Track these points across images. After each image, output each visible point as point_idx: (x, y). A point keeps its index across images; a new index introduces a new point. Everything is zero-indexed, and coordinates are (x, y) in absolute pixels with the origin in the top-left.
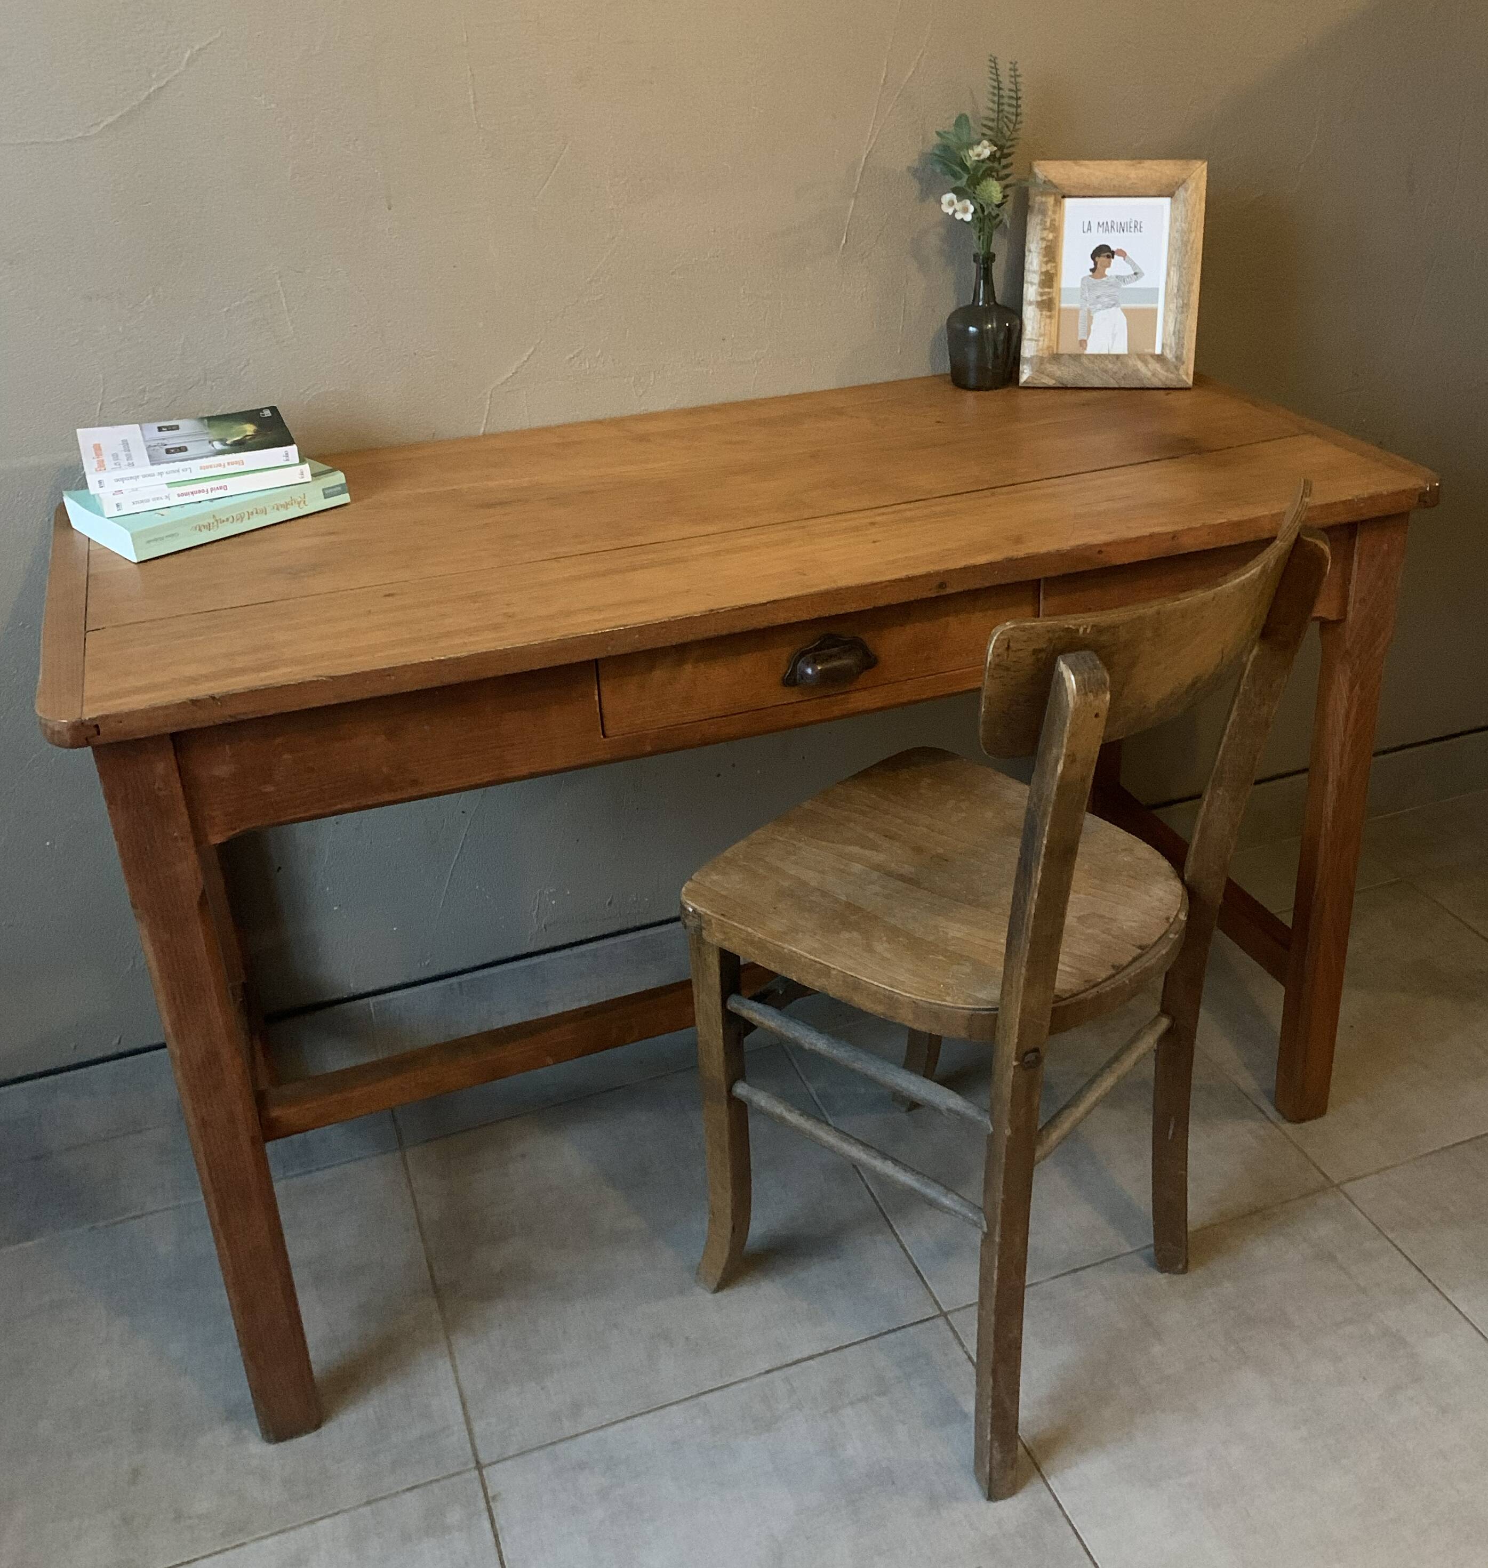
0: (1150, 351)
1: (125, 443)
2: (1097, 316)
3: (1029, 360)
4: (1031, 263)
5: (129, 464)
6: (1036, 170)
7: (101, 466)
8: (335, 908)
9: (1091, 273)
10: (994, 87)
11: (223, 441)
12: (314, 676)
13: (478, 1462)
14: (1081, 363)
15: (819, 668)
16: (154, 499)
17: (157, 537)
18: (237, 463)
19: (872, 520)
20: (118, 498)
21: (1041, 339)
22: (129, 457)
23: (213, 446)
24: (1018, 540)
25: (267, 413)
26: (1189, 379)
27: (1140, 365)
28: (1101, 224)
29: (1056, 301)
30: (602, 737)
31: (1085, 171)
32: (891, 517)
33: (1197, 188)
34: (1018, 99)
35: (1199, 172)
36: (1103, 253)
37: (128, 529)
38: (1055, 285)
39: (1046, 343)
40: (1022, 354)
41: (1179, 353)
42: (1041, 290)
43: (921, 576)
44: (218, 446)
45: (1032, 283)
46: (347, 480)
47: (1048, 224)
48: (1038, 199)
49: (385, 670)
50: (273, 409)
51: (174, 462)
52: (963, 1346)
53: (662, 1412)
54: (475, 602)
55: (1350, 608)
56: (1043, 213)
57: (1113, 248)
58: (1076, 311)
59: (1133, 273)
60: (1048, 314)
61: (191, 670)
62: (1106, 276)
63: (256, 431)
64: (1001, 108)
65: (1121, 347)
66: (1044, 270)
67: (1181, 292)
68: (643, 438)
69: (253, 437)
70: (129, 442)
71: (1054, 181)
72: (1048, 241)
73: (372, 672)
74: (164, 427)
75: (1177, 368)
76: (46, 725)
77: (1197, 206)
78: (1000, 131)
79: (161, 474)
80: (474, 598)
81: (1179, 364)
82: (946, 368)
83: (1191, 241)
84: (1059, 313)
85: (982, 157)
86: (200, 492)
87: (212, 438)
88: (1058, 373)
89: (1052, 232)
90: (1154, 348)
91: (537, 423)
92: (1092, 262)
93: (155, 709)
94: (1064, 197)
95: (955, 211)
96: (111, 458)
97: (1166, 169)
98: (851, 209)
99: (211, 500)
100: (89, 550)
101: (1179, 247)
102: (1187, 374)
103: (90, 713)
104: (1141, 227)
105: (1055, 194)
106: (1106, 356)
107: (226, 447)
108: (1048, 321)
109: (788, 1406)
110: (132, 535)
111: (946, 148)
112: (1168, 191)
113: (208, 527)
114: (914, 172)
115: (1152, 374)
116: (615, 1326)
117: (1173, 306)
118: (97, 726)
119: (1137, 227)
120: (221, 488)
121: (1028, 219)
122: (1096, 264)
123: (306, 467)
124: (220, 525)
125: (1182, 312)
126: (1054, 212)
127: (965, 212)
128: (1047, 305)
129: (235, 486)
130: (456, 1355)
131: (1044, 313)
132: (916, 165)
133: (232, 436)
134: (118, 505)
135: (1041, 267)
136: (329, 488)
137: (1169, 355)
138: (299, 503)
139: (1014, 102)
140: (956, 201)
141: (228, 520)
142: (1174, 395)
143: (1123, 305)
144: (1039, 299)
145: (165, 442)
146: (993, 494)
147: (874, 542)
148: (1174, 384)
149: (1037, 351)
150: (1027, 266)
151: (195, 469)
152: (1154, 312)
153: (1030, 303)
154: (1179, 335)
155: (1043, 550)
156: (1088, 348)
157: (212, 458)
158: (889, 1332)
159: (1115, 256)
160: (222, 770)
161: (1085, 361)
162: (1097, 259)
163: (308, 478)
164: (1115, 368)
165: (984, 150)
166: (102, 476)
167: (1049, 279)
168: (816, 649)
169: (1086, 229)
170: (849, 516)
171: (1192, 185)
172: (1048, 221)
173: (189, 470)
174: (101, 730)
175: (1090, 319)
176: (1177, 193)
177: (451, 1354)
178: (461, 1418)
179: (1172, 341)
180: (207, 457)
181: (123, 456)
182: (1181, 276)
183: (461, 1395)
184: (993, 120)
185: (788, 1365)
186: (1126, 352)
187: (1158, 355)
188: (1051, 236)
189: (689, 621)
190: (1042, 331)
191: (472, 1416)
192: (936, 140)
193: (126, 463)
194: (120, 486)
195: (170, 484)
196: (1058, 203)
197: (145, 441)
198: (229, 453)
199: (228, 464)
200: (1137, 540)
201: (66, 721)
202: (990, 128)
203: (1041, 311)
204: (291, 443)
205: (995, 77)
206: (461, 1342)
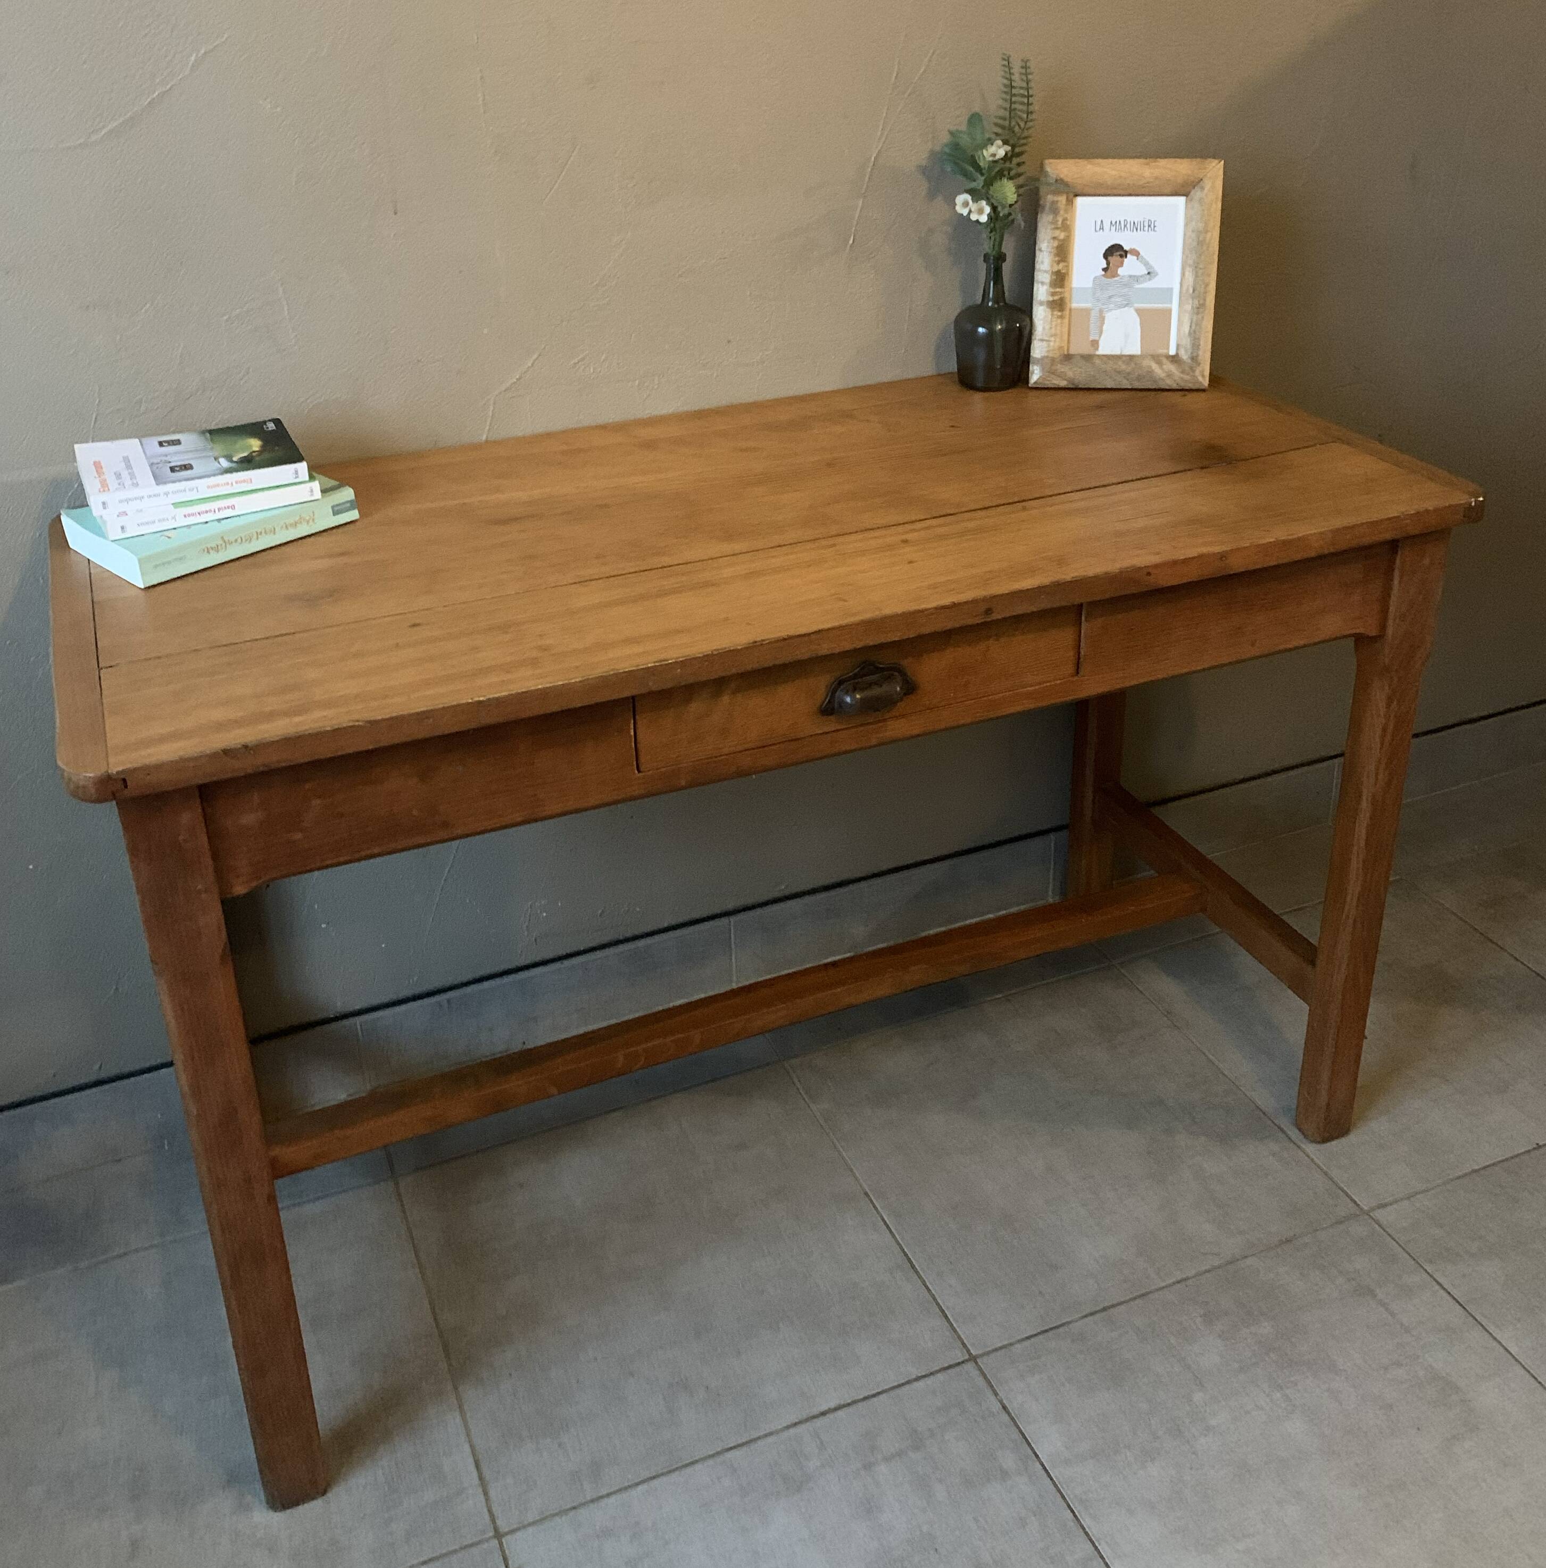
0: (1163, 351)
1: (126, 460)
2: (1110, 317)
3: (1038, 361)
4: (1042, 262)
5: (133, 484)
6: (1048, 169)
7: (104, 486)
8: (323, 926)
9: (1103, 273)
10: (1005, 86)
11: (229, 458)
12: (349, 721)
13: (496, 1529)
14: (1093, 364)
15: (858, 696)
16: (159, 521)
17: (165, 560)
18: (244, 481)
19: (904, 537)
20: (123, 520)
21: (1053, 339)
22: (132, 476)
23: (219, 462)
24: (1061, 561)
25: (271, 426)
26: (1205, 380)
27: (1155, 366)
28: (1113, 223)
29: (1067, 301)
30: (636, 772)
31: (1098, 169)
32: (923, 533)
33: (1213, 187)
34: (1028, 96)
35: (1214, 171)
36: (1115, 252)
37: (136, 555)
38: (1066, 283)
39: (1057, 344)
40: (1031, 354)
41: (1195, 354)
42: (1052, 290)
43: (966, 603)
44: (224, 463)
45: (1043, 283)
46: (356, 496)
47: (1060, 223)
48: (1050, 198)
49: (424, 712)
50: (277, 422)
51: (180, 481)
52: (996, 1394)
53: (689, 1470)
54: (507, 633)
55: (1390, 622)
56: (1055, 211)
57: (1126, 248)
58: (1087, 311)
59: (1147, 273)
60: (1059, 314)
61: (218, 714)
62: (1119, 275)
63: (262, 447)
64: (1013, 106)
65: (1134, 348)
66: (1056, 268)
67: (1197, 293)
68: (650, 445)
69: (260, 452)
70: (130, 458)
71: (1066, 179)
72: (1059, 240)
73: (411, 715)
74: (165, 442)
75: (1192, 369)
76: (70, 779)
77: (1214, 206)
78: (1011, 129)
79: (167, 494)
80: (504, 628)
81: (1194, 365)
82: (953, 366)
83: (1207, 241)
84: (1070, 315)
85: (998, 157)
86: (207, 512)
87: (216, 454)
88: (1070, 374)
89: (1064, 231)
90: (1168, 349)
91: (540, 429)
92: (1105, 261)
93: (183, 760)
94: (1076, 195)
95: (970, 212)
96: (114, 477)
97: (1181, 168)
98: (859, 210)
99: (219, 520)
100: (90, 573)
101: (1194, 247)
102: (1203, 376)
103: (117, 764)
104: (1154, 227)
105: (1067, 193)
106: (1119, 357)
107: (233, 465)
108: (1059, 321)
109: (818, 1464)
110: (140, 561)
111: (956, 146)
112: (1183, 189)
113: (217, 549)
114: (924, 170)
115: (1166, 374)
116: (632, 1374)
117: (1188, 307)
118: (124, 780)
119: (1151, 226)
120: (228, 507)
121: (1039, 217)
122: (1108, 263)
123: (316, 485)
124: (228, 546)
125: (1198, 313)
126: (1066, 211)
127: (981, 213)
128: (1058, 305)
129: (244, 505)
130: (466, 1407)
131: (1055, 313)
132: (924, 163)
133: (237, 452)
134: (123, 528)
135: (1052, 266)
136: (337, 505)
137: (1184, 356)
138: (308, 522)
139: (1025, 100)
140: (971, 202)
141: (236, 541)
142: (1190, 396)
143: (1136, 305)
144: (1051, 299)
145: (168, 459)
146: (1024, 509)
147: (911, 562)
148: (1191, 386)
149: (1048, 351)
150: (1037, 266)
151: (203, 487)
152: (1169, 311)
153: (1041, 303)
154: (1194, 335)
155: (1091, 572)
156: (1100, 348)
157: (220, 477)
158: (918, 1379)
159: (1129, 256)
160: (249, 819)
161: (1097, 361)
162: (1110, 258)
163: (318, 495)
164: (1129, 369)
165: (998, 150)
166: (104, 497)
167: (1060, 279)
168: (855, 676)
169: (1098, 228)
170: (877, 533)
171: (1207, 184)
172: (1060, 220)
173: (195, 490)
174: (129, 783)
175: (1102, 320)
176: (1192, 193)
177: (461, 1407)
178: (476, 1481)
179: (1187, 342)
180: (214, 475)
181: (125, 474)
182: (1197, 276)
183: (474, 1453)
184: (1005, 119)
185: (814, 1417)
186: (1139, 353)
187: (1173, 357)
188: (1062, 236)
189: (731, 653)
190: (1053, 331)
191: (487, 1478)
192: (945, 138)
193: (130, 482)
194: (124, 507)
195: (176, 505)
196: (1070, 202)
197: (147, 458)
198: (237, 470)
199: (236, 483)
200: (1186, 561)
201: (91, 775)
202: (1003, 127)
203: (1052, 311)
204: (299, 459)
205: (1008, 76)
206: (470, 1393)
